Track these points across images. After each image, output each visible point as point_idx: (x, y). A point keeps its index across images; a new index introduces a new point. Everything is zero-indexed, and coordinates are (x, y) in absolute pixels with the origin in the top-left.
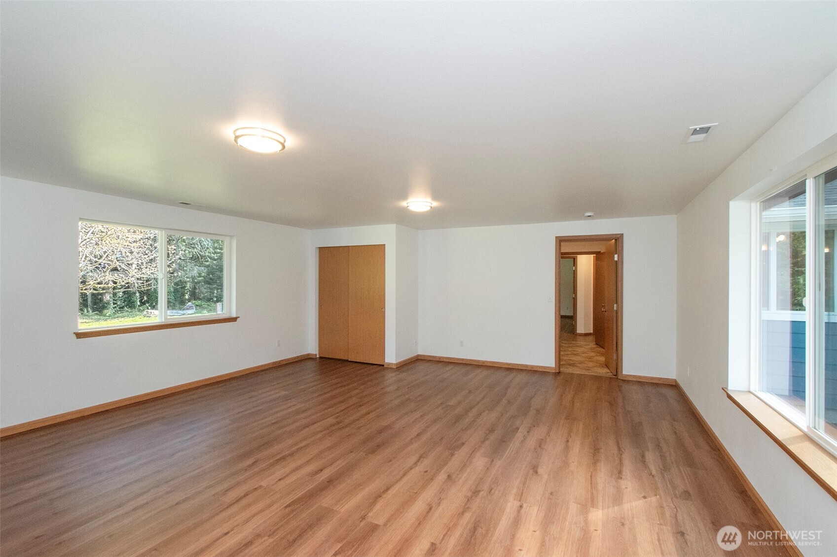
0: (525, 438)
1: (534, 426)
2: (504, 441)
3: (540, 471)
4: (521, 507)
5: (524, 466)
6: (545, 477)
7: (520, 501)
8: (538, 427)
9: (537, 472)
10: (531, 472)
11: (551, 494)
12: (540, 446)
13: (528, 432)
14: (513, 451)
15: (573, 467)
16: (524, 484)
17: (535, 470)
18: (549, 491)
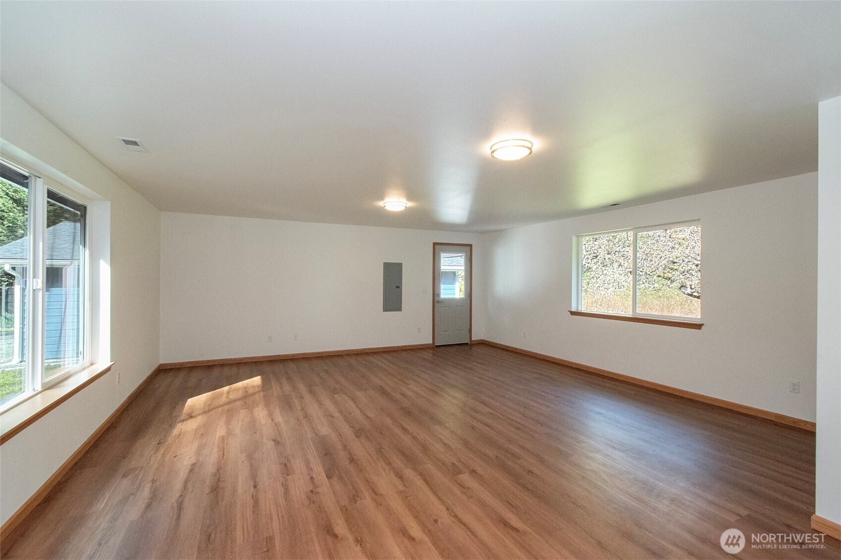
0: (309, 469)
1: (312, 491)
2: (326, 455)
3: (273, 443)
4: (272, 421)
5: (288, 441)
6: (265, 440)
7: (275, 423)
8: (306, 492)
9: (274, 440)
10: (279, 439)
11: (256, 433)
12: (285, 465)
13: (312, 478)
14: (308, 449)
15: (243, 457)
16: (278, 431)
17: (277, 442)
18: (258, 434)
